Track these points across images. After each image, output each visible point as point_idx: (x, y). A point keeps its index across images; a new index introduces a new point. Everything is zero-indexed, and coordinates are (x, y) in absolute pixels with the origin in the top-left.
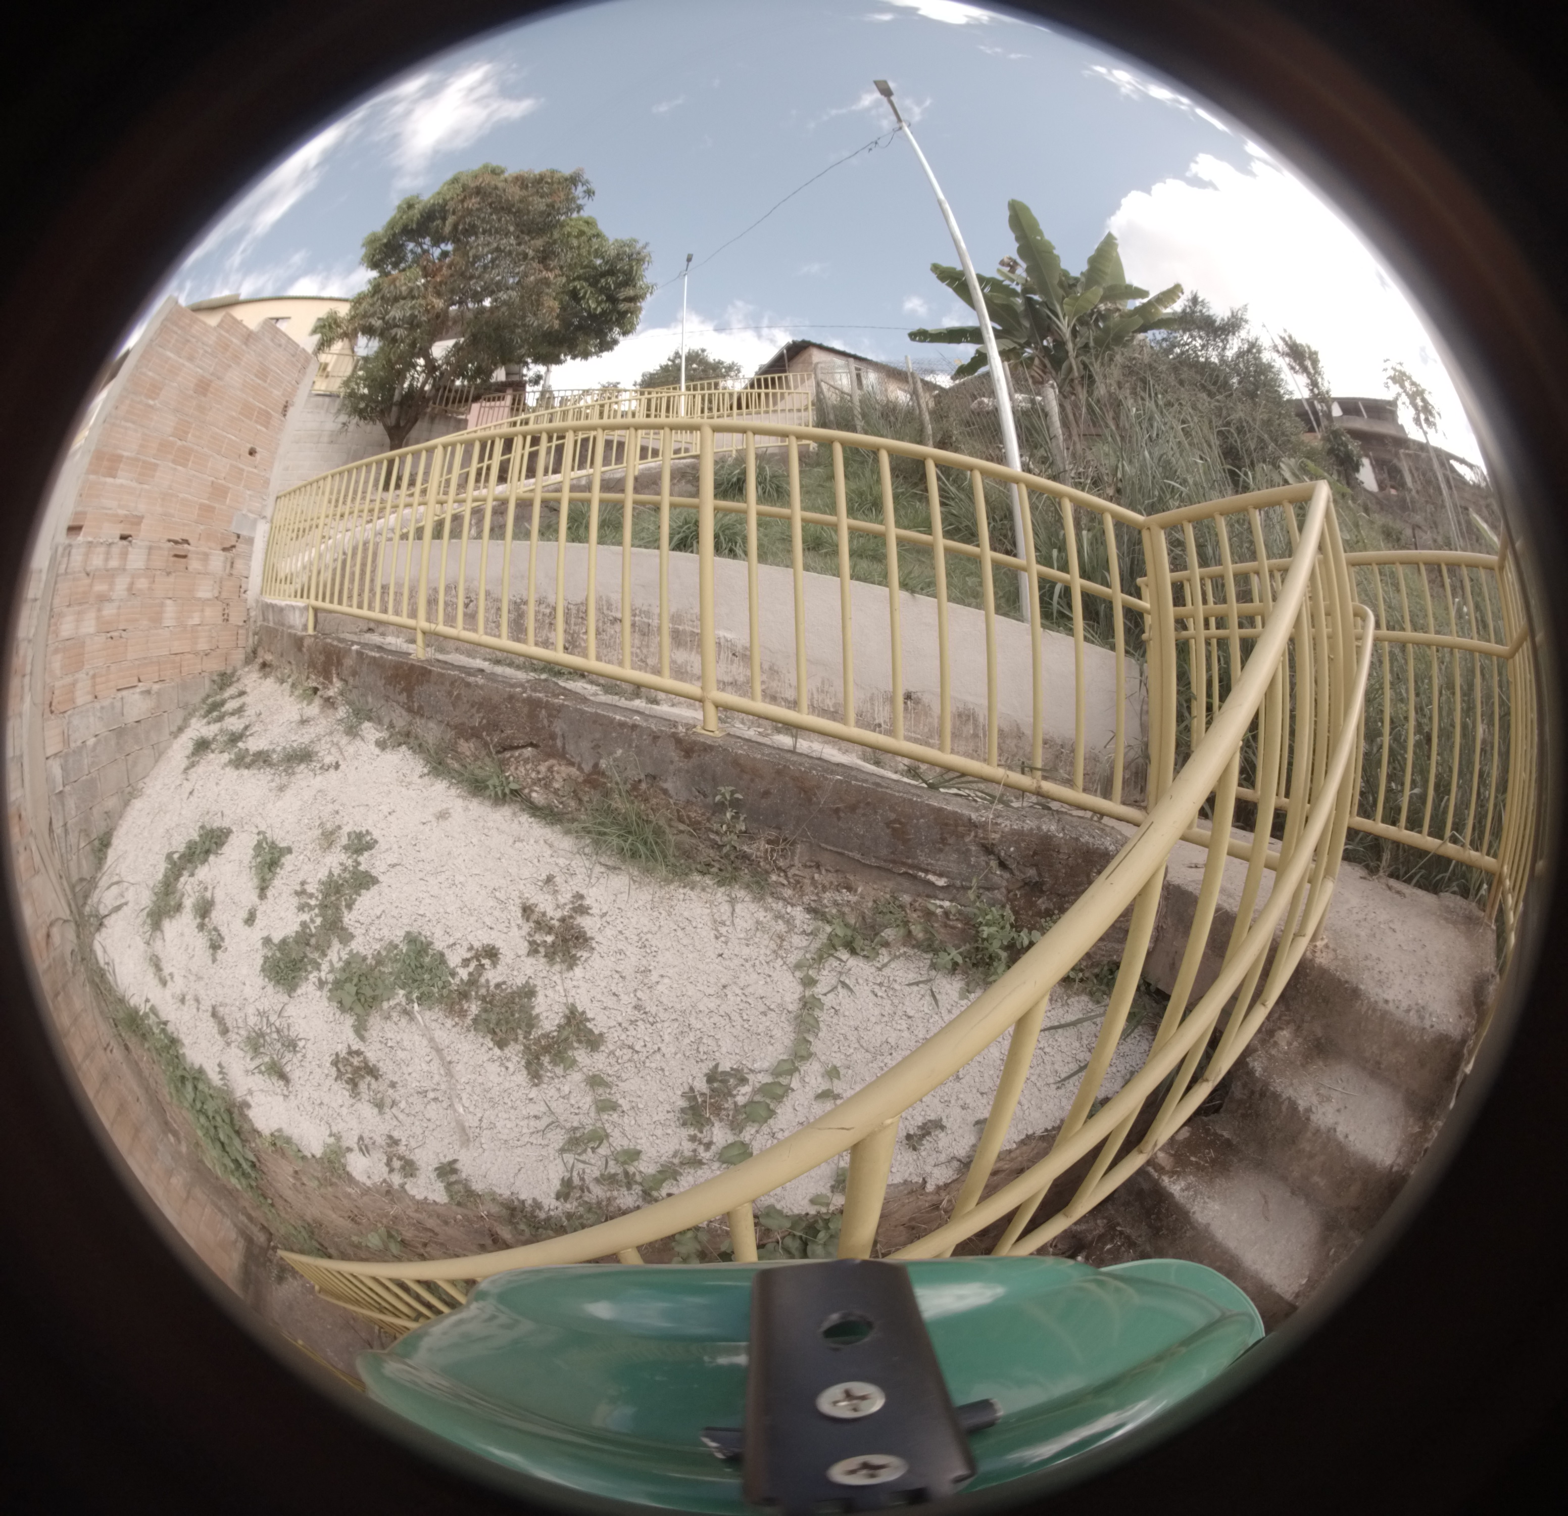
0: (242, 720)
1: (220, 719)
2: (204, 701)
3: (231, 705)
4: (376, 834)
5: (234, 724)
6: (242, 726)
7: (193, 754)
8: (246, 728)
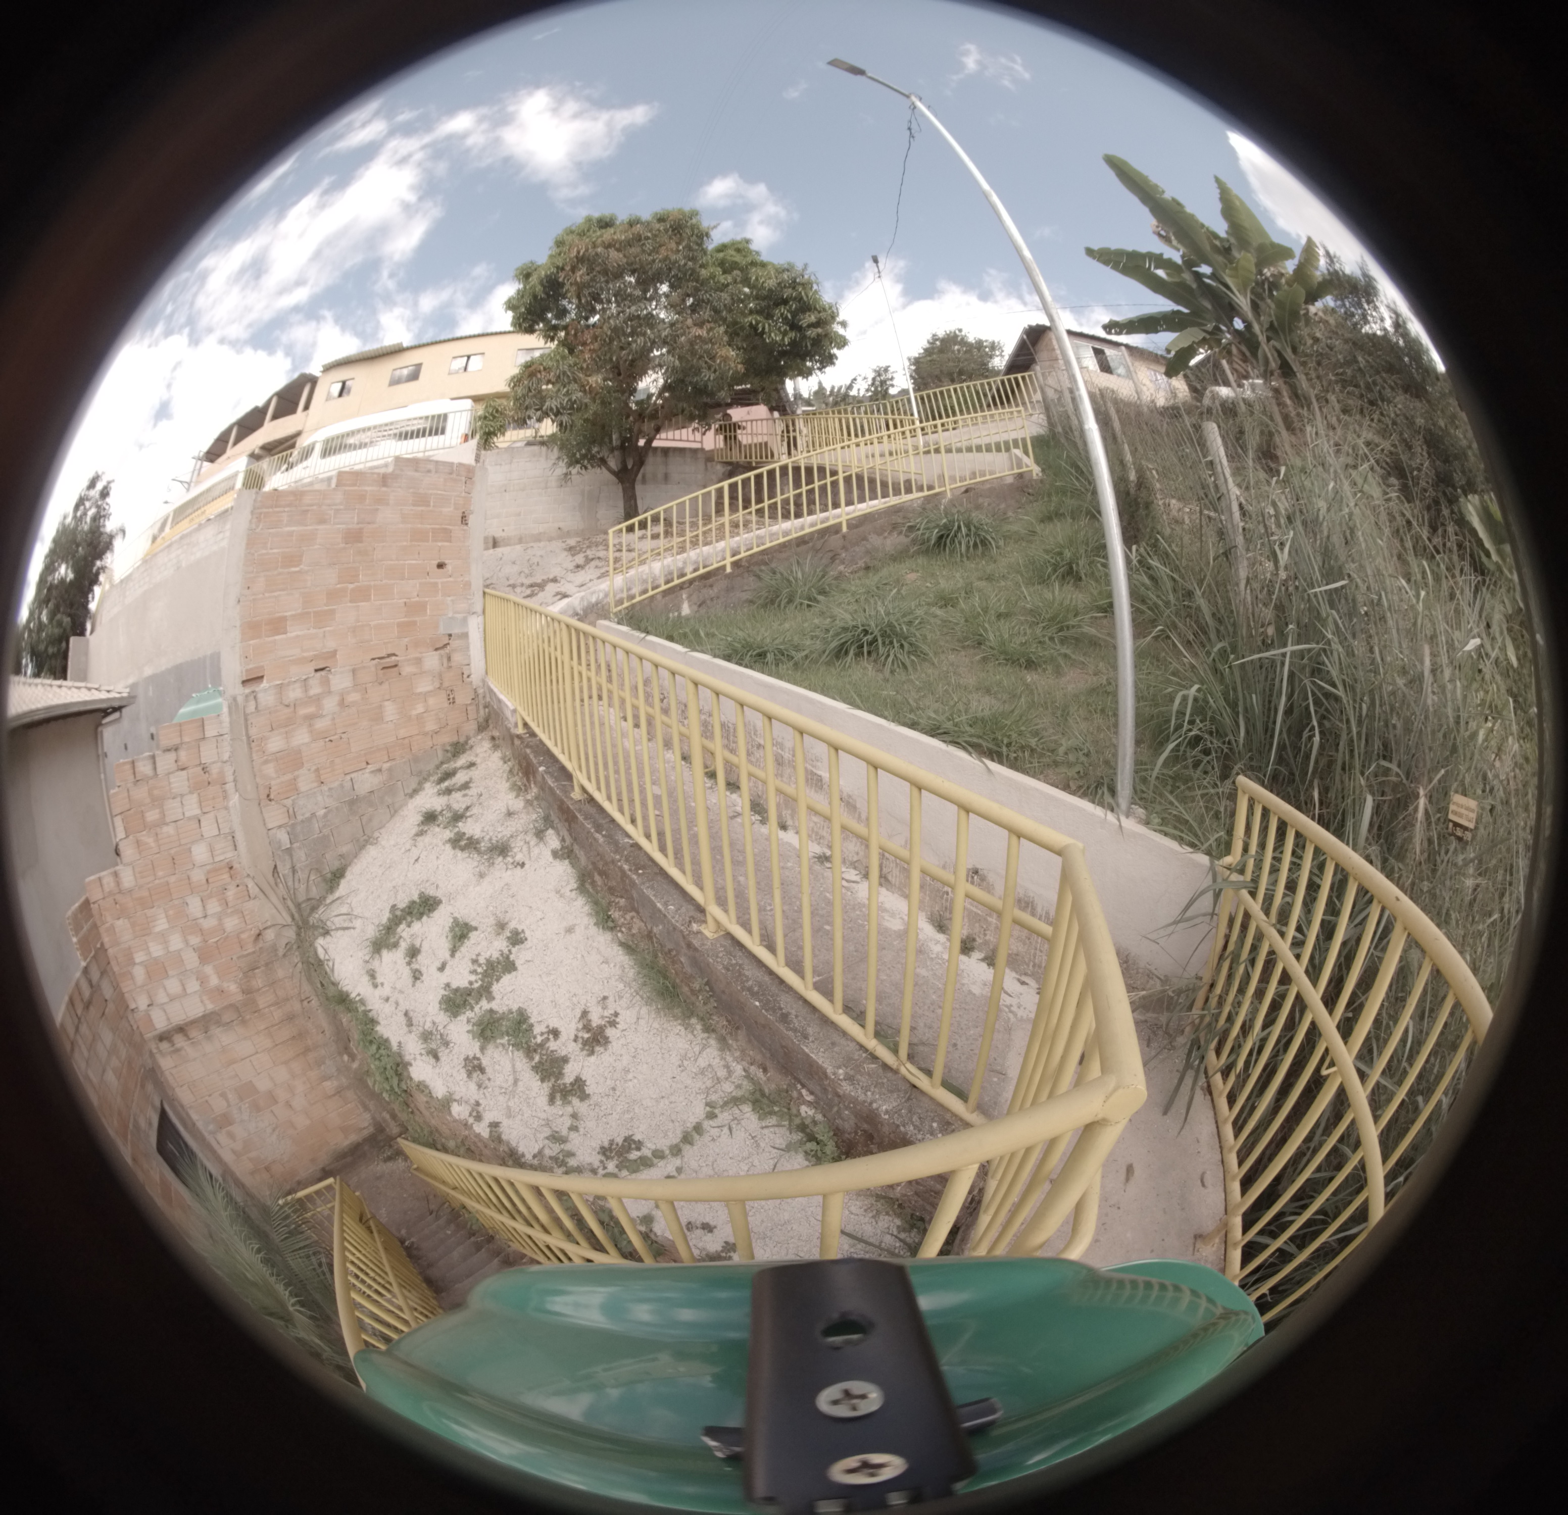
0: (466, 799)
1: (448, 791)
2: (438, 767)
3: (461, 778)
4: (528, 934)
5: (458, 801)
6: (464, 807)
7: (422, 823)
8: (467, 808)
